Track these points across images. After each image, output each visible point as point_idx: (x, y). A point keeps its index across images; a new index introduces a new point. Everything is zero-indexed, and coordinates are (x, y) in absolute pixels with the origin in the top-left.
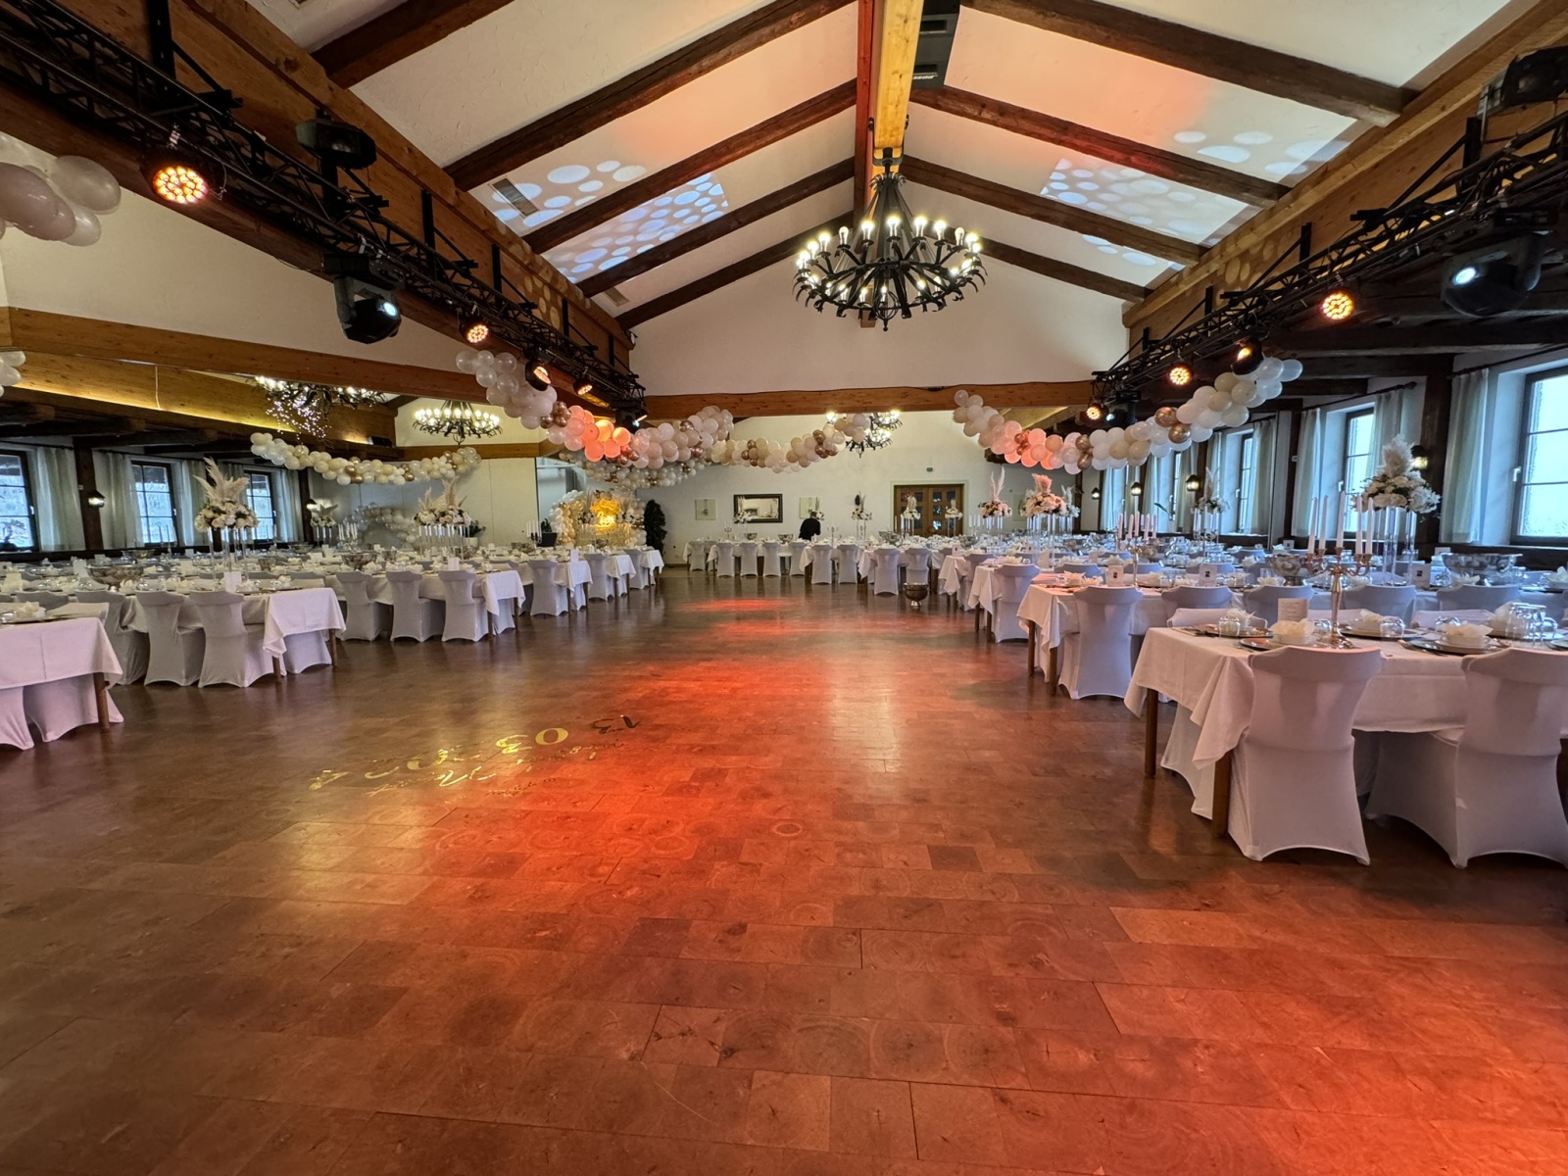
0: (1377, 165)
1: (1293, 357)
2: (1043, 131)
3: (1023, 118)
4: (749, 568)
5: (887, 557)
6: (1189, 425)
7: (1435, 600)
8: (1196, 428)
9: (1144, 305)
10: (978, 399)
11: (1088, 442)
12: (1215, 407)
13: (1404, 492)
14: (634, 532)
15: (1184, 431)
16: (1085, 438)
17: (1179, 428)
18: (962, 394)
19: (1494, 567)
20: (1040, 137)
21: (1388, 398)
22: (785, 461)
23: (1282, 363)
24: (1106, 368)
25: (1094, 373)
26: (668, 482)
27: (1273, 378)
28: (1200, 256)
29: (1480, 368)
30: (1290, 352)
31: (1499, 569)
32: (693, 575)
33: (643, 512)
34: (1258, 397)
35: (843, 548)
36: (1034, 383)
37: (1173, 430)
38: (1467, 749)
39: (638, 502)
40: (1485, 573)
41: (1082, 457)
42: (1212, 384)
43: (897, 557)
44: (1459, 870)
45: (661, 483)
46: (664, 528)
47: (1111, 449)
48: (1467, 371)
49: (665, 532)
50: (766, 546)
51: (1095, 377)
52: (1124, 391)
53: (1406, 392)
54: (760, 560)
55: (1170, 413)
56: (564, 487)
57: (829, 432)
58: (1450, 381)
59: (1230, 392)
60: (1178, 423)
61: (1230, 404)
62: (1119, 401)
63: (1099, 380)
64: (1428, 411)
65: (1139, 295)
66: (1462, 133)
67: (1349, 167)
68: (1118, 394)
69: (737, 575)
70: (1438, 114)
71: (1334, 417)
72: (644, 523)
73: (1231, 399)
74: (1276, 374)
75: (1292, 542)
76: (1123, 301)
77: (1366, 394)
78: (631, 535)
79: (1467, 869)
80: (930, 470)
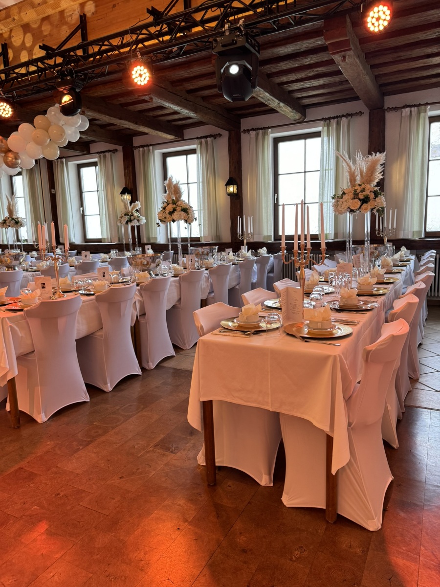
15: (16, 159)
21: (105, 157)
23: (80, 116)
27: (74, 125)
29: (148, 146)
34: (65, 139)
53: (113, 154)
58: (133, 152)
71: (72, 165)
74: (77, 124)
77: (90, 153)
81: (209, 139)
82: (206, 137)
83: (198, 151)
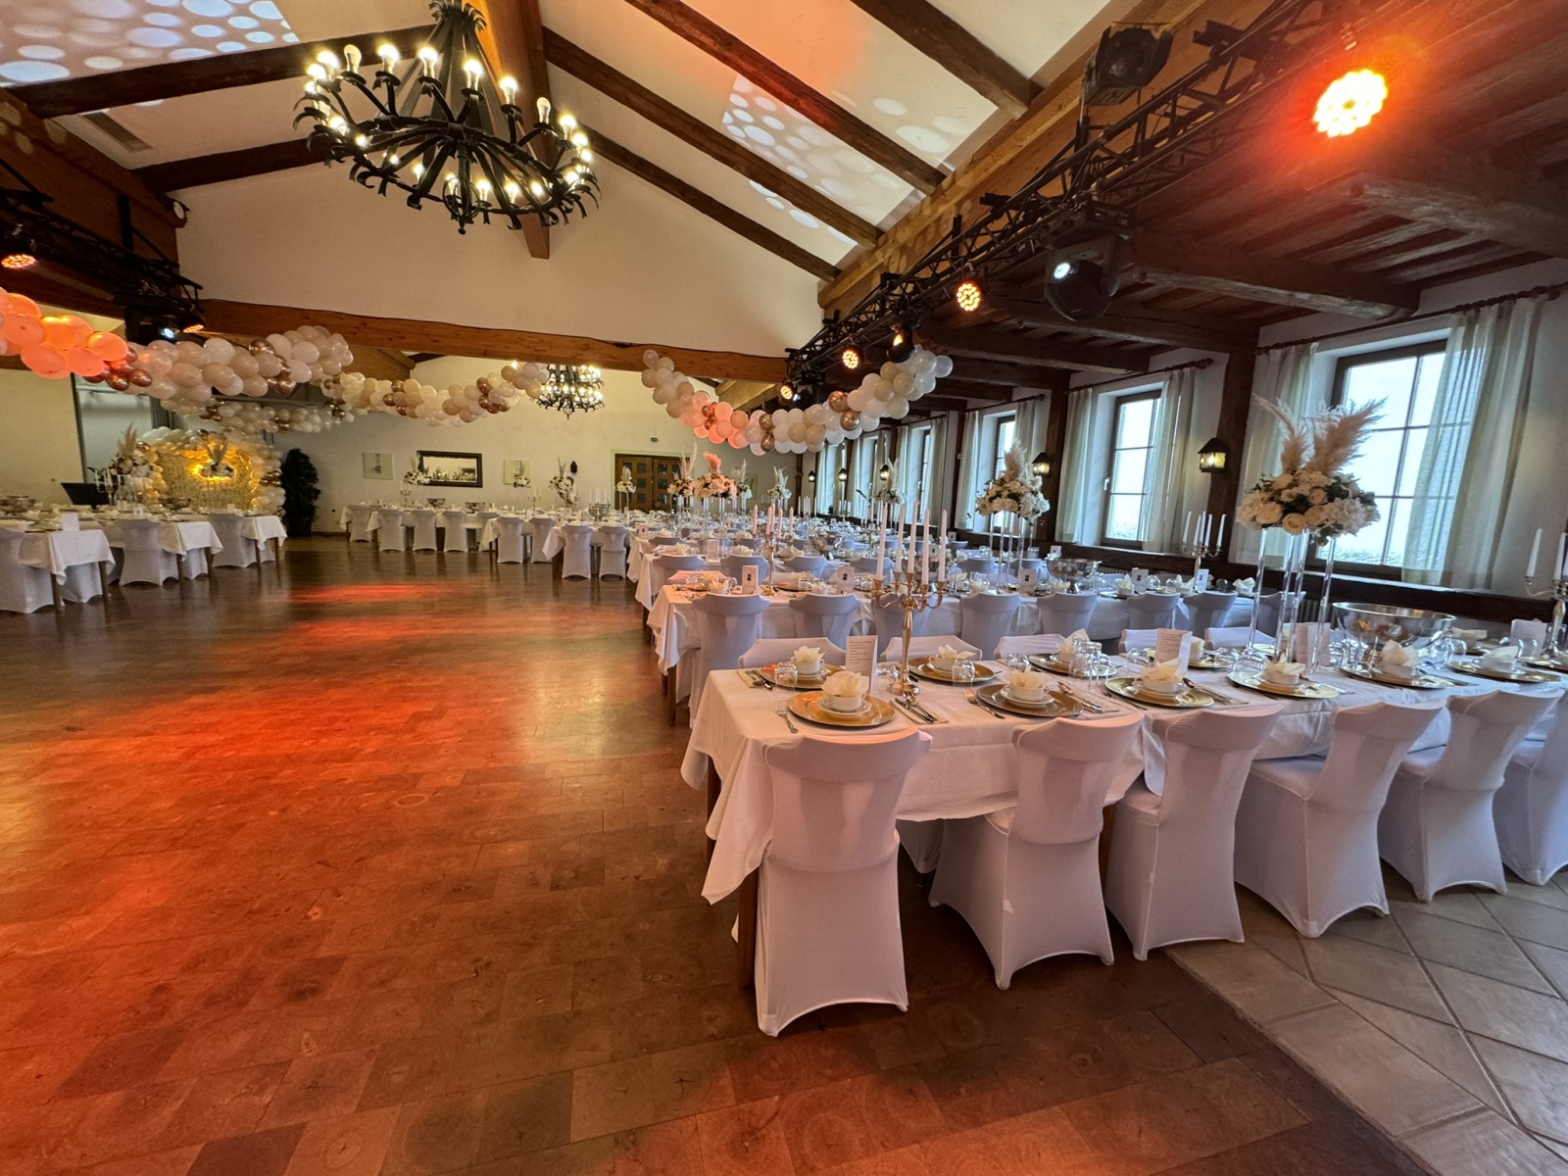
0: (1011, 162)
1: (945, 352)
2: (704, 38)
3: (680, 14)
4: (425, 540)
5: (576, 535)
6: (859, 413)
7: (1034, 606)
8: (865, 417)
9: (834, 285)
10: (668, 363)
11: (771, 421)
12: (880, 397)
13: (1015, 497)
14: (264, 489)
15: (853, 419)
16: (768, 417)
17: (849, 415)
18: (651, 355)
19: (1082, 573)
20: (702, 46)
21: (1025, 407)
22: (441, 412)
23: (935, 358)
24: (799, 346)
25: (787, 350)
26: (309, 428)
27: (927, 371)
28: (877, 238)
29: (1086, 387)
30: (942, 348)
31: (1085, 575)
32: (356, 549)
33: (279, 464)
34: (916, 390)
35: (536, 522)
36: (731, 353)
37: (844, 416)
38: (1016, 838)
39: (270, 450)
40: (1076, 578)
41: (765, 438)
42: (878, 372)
43: (589, 536)
44: (1003, 991)
45: (297, 427)
46: (317, 486)
47: (791, 429)
48: (1078, 389)
49: (318, 492)
50: (448, 515)
51: (787, 355)
52: (809, 371)
53: (1037, 402)
54: (440, 533)
55: (841, 398)
56: (148, 421)
57: (496, 381)
58: (1067, 397)
59: (892, 382)
60: (848, 409)
61: (892, 394)
62: (805, 381)
63: (791, 358)
64: (1051, 422)
65: (829, 273)
66: (1074, 137)
67: (989, 159)
68: (803, 373)
69: (409, 549)
70: (1056, 113)
71: (989, 419)
72: (281, 478)
73: (893, 389)
74: (930, 368)
75: (954, 534)
76: (818, 279)
77: (1010, 402)
78: (258, 493)
79: (1010, 989)
80: (654, 440)
81: (1187, 370)
82: (1181, 367)
83: (1164, 394)
